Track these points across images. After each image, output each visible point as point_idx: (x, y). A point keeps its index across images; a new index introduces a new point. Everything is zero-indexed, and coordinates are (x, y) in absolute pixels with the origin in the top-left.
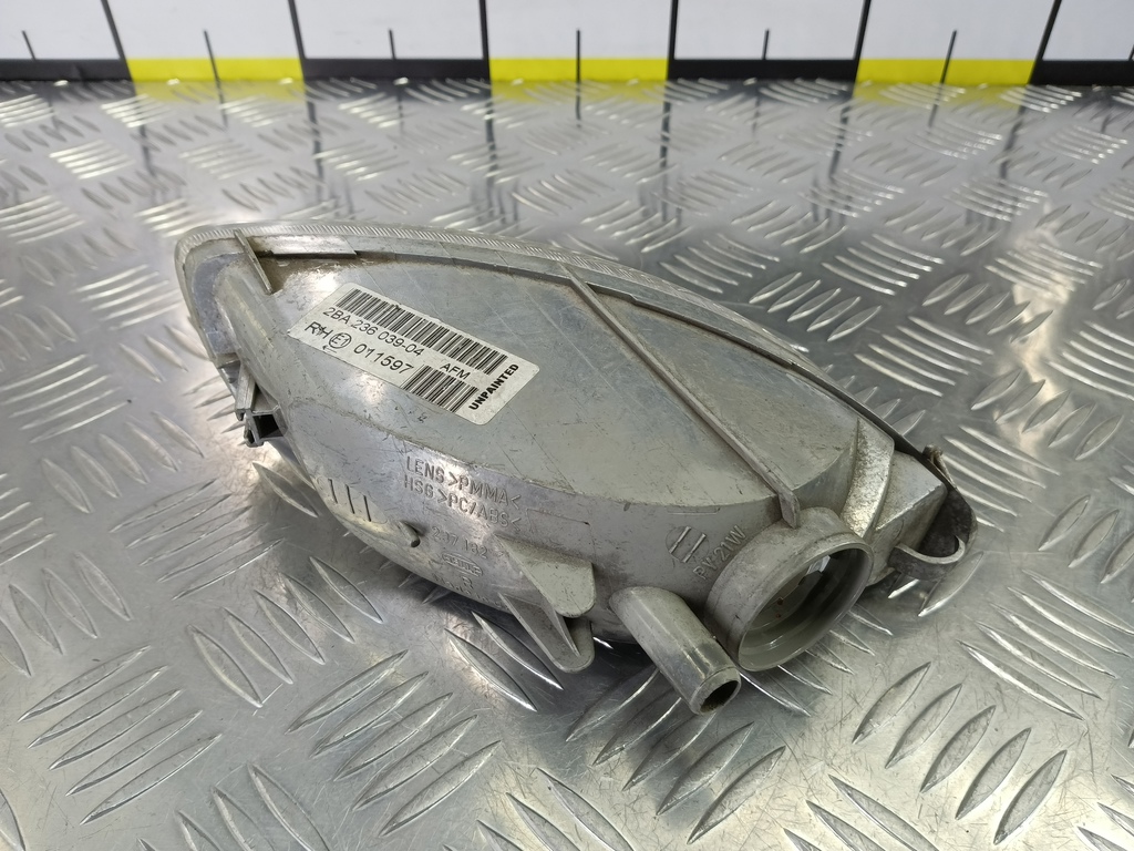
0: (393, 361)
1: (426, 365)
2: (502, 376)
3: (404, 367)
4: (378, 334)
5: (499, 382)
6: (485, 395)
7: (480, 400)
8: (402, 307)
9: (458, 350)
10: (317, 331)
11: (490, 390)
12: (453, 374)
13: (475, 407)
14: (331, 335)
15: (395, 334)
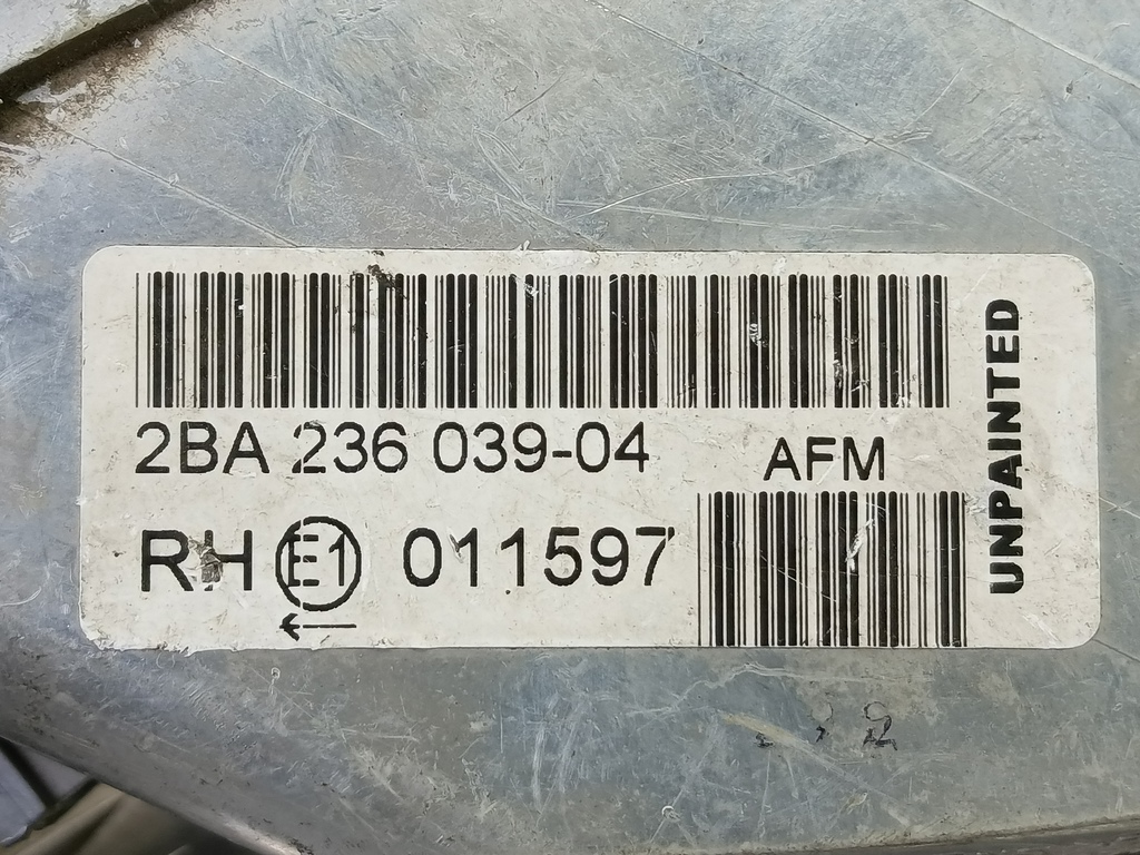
0: (583, 545)
1: (707, 492)
2: (995, 382)
3: (641, 549)
4: (420, 449)
5: (1005, 417)
6: (1001, 507)
7: (1007, 541)
8: (400, 262)
9: (759, 359)
10: (192, 566)
11: (1005, 472)
12: (830, 478)
13: (1010, 581)
14: (263, 558)
15: (483, 413)
